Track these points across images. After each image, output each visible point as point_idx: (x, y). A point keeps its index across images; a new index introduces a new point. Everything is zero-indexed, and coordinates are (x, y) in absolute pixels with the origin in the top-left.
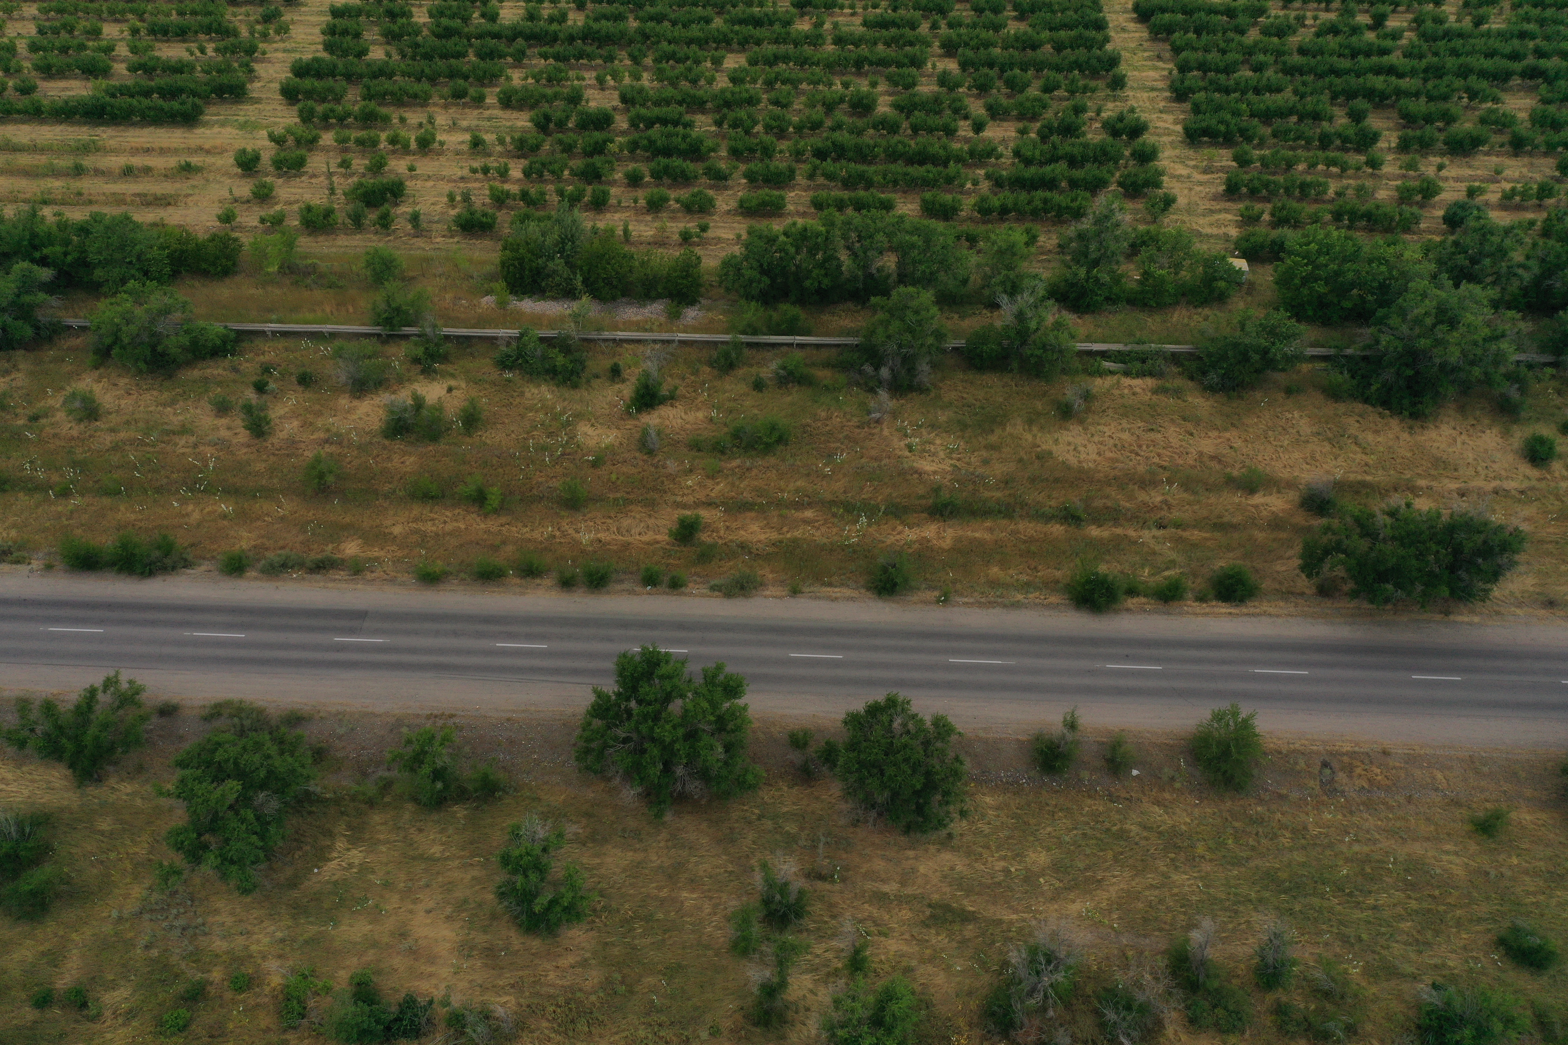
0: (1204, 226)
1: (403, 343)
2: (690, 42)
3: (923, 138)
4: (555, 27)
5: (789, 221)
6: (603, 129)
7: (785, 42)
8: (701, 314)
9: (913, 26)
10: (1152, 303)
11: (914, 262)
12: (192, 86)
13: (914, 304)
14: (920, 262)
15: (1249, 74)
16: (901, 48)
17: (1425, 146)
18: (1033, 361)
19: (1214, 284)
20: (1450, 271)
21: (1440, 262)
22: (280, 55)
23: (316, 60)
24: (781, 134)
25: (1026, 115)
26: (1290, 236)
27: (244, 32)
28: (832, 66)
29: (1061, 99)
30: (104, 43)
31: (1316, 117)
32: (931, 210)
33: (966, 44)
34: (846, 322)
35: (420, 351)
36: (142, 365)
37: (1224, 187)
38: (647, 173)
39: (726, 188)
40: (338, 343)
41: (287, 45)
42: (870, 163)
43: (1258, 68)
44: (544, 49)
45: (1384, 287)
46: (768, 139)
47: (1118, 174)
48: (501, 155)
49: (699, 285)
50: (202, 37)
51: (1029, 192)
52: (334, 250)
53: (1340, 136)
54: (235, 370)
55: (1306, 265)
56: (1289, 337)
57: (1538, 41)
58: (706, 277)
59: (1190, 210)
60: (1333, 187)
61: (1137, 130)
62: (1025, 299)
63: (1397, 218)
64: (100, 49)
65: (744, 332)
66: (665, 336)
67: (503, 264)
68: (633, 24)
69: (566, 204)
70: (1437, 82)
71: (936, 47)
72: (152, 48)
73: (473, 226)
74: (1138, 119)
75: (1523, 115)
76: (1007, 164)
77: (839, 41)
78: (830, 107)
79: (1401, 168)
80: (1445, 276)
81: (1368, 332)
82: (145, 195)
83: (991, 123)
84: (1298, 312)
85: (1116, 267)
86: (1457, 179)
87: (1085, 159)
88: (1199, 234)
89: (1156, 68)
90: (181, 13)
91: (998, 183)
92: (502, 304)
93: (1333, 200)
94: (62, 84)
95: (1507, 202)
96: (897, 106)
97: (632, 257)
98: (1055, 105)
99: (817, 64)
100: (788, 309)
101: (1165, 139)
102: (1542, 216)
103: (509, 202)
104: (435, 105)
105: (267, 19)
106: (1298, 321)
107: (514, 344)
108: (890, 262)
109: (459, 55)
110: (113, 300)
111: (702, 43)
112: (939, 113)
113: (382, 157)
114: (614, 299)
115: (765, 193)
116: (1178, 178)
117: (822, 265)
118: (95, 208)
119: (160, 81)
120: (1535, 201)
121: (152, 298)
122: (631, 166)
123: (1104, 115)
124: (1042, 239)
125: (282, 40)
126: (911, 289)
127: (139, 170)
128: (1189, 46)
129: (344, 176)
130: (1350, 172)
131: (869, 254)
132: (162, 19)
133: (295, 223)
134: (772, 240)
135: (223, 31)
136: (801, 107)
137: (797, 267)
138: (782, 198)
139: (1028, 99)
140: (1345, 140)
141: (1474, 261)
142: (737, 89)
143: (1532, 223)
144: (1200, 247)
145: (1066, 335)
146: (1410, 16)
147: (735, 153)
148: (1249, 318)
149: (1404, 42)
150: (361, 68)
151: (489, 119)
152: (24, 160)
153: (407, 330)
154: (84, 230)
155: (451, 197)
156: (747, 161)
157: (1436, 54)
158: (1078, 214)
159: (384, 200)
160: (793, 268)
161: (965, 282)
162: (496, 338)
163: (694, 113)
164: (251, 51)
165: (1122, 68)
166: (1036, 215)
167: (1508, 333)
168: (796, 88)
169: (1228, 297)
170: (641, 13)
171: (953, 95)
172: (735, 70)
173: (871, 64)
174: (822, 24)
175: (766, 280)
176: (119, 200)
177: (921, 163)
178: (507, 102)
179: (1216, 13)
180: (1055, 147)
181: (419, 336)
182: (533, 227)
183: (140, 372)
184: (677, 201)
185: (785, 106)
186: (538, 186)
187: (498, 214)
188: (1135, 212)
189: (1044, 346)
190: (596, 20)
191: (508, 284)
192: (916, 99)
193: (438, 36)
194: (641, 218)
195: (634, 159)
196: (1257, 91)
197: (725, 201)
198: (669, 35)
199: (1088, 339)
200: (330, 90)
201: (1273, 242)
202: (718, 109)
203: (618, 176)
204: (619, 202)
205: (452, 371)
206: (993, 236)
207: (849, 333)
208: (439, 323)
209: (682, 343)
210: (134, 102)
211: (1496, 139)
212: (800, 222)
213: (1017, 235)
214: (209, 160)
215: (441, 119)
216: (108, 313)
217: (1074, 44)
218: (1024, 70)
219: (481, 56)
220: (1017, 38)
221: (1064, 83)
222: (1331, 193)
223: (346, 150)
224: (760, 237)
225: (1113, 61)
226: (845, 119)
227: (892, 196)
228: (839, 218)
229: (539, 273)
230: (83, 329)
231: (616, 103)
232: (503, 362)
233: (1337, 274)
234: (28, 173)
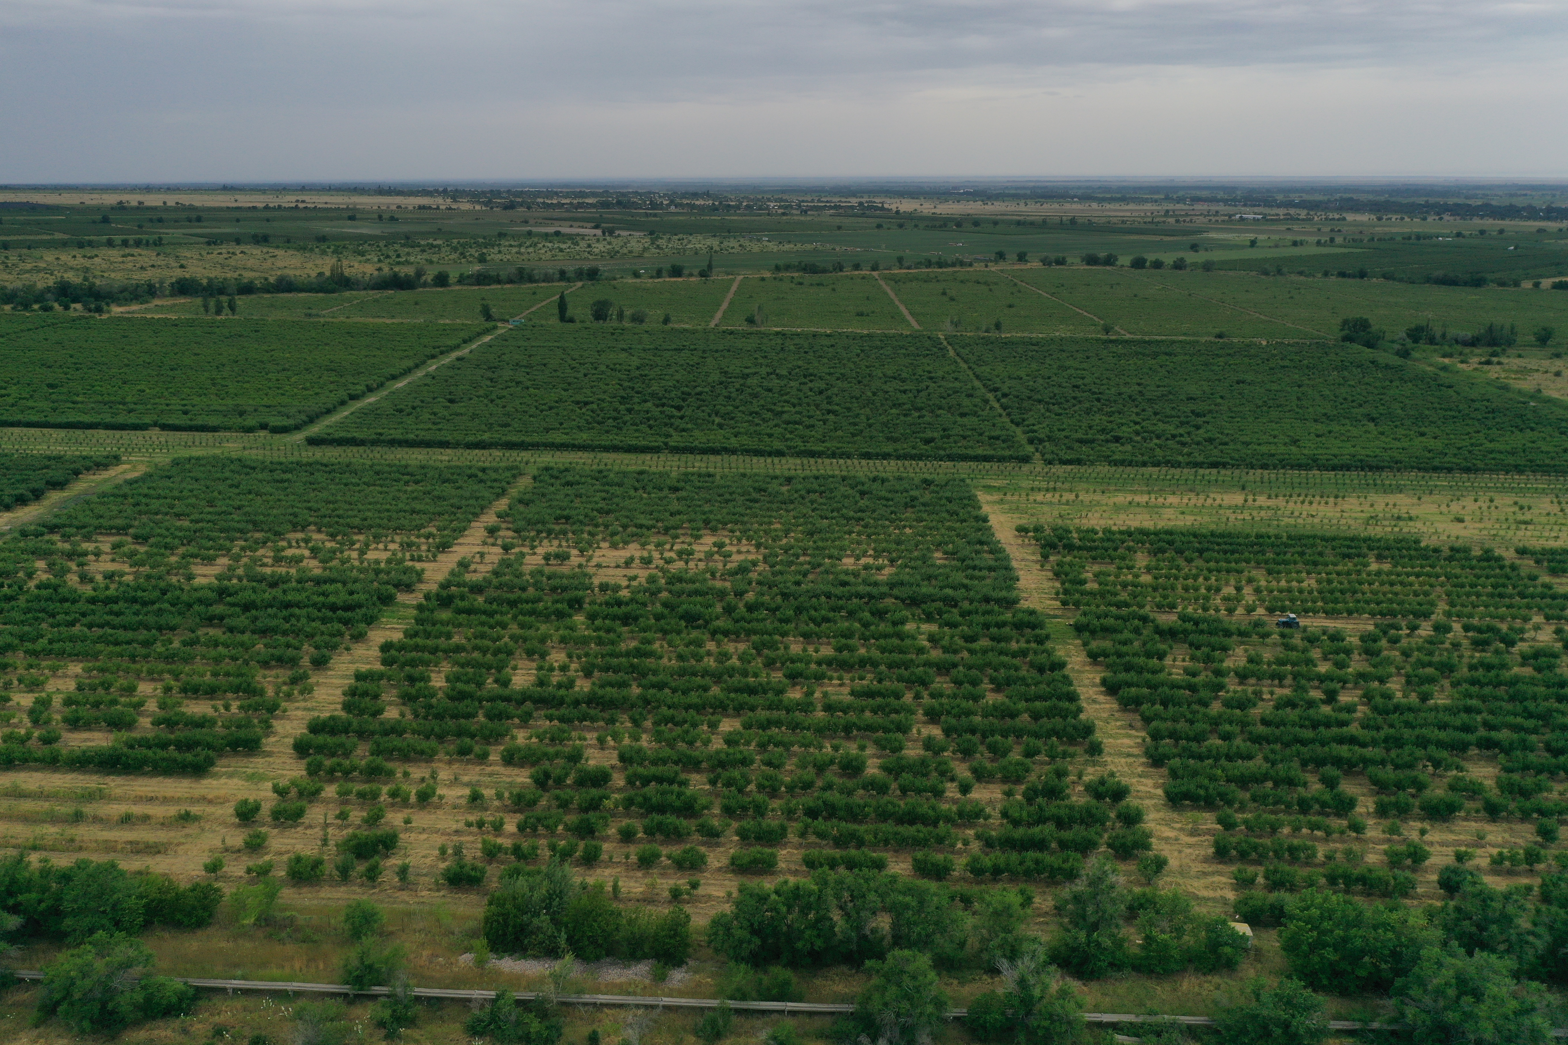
0: (1198, 887)
1: (370, 1004)
2: (688, 707)
3: (912, 799)
4: (562, 692)
5: (781, 879)
6: (600, 786)
7: (778, 709)
8: (687, 976)
9: (898, 696)
10: (1158, 969)
11: (909, 923)
12: (210, 739)
13: (911, 968)
14: (915, 924)
15: (1219, 742)
16: (888, 715)
17: (1403, 811)
18: (1040, 1033)
19: (1220, 950)
20: (1459, 938)
21: (1445, 927)
22: (299, 713)
23: (332, 718)
24: (774, 793)
25: (1011, 778)
26: (1290, 901)
27: (270, 692)
28: (821, 731)
29: (1042, 763)
30: (135, 700)
31: (1291, 782)
32: (924, 869)
33: (948, 713)
34: (840, 987)
35: (387, 1014)
36: (86, 1024)
37: (1212, 850)
38: (640, 829)
39: (718, 845)
40: (301, 1003)
41: (309, 704)
42: (861, 822)
43: (1226, 737)
44: (550, 711)
45: (1395, 955)
46: (760, 797)
47: (1106, 836)
48: (498, 809)
49: (687, 945)
50: (230, 695)
51: (1020, 852)
52: (315, 902)
53: (1317, 800)
54: (185, 1031)
55: (1311, 930)
56: (1308, 1008)
57: (1485, 715)
58: (694, 936)
59: (1183, 872)
60: (1321, 852)
61: (1119, 794)
62: (1025, 964)
63: (1392, 882)
64: (130, 705)
65: (732, 998)
66: (649, 1001)
67: (487, 920)
68: (635, 690)
69: (557, 858)
70: (1399, 751)
71: (920, 715)
72: (179, 704)
73: (461, 880)
74: (1119, 783)
75: (1489, 783)
76: (996, 826)
77: (829, 708)
78: (820, 768)
79: (1384, 832)
80: (1455, 943)
81: (1391, 1003)
82: (138, 843)
83: (977, 785)
84: (1313, 981)
85: (1116, 931)
86: (1442, 844)
87: (1072, 820)
88: (1197, 898)
89: (1129, 736)
90: (215, 674)
91: (989, 844)
92: (480, 963)
93: (1323, 864)
94: (85, 735)
95: (1497, 865)
96: (885, 768)
97: (620, 914)
98: (1037, 769)
99: (808, 729)
100: (779, 972)
101: (1147, 802)
102: (1536, 882)
103: (502, 856)
104: (440, 761)
105: (294, 681)
106: (1314, 991)
107: (488, 1007)
108: (883, 923)
109: (469, 716)
110: (76, 951)
111: (699, 708)
112: (925, 775)
113: (381, 810)
114: (598, 958)
115: (756, 850)
116: (1166, 840)
117: (814, 925)
118: (83, 856)
119: (180, 734)
120: (1525, 866)
121: (117, 950)
122: (625, 822)
123: (1086, 779)
124: (1037, 900)
125: (305, 700)
126: (907, 953)
127: (137, 818)
128: (1157, 716)
129: (340, 827)
130: (1335, 836)
131: (862, 914)
132: (196, 679)
133: (281, 873)
134: (763, 898)
135: (249, 690)
136: (793, 768)
137: (788, 926)
138: (774, 856)
139: (1010, 763)
140: (1324, 805)
141: (1481, 928)
142: (731, 751)
143: (1529, 889)
144: (1199, 910)
145: (1072, 1005)
146: (1360, 692)
147: (728, 811)
148: (1263, 987)
149: (1359, 715)
150: (374, 725)
151: (490, 775)
152: (27, 806)
153: (377, 989)
154: (66, 877)
155: (443, 851)
156: (740, 818)
157: (1392, 726)
158: (1071, 875)
159: (376, 852)
160: (785, 928)
161: (962, 945)
162: (469, 1000)
163: (689, 772)
164: (272, 708)
165: (1098, 736)
166: (1028, 875)
167: (1537, 1006)
168: (788, 750)
169: (1236, 963)
170: (644, 682)
171: (939, 759)
172: (730, 733)
173: (859, 729)
174: (812, 693)
175: (757, 941)
176: (109, 847)
177: (912, 823)
178: (510, 759)
179: (1179, 687)
180: (1041, 809)
181: (388, 996)
182: (521, 883)
183: (83, 1032)
184: (669, 857)
185: (777, 767)
186: (531, 841)
187: (488, 868)
188: (1128, 874)
189: (1051, 1015)
190: (602, 686)
191: (490, 941)
192: (904, 762)
193: (452, 698)
194: (631, 874)
195: (628, 815)
196: (1229, 758)
197: (716, 858)
198: (669, 701)
199: (1097, 1009)
200: (342, 745)
201: (1272, 907)
202: (712, 769)
203: (612, 831)
204: (611, 858)
205: (418, 1037)
206: (987, 897)
207: (843, 999)
208: (412, 982)
209: (668, 1008)
210: (150, 753)
211: (1469, 805)
212: (792, 880)
213: (1011, 895)
214: (210, 809)
215: (444, 774)
216: (66, 966)
217: (1050, 713)
218: (1005, 736)
219: (490, 717)
220: (995, 707)
221: (1043, 748)
222: (1320, 856)
223: (346, 802)
224: (751, 895)
225: (1088, 730)
226: (836, 780)
227: (884, 855)
228: (832, 876)
229: (522, 930)
230: (35, 982)
231: (615, 761)
232: (473, 1028)
233: (1345, 940)
234: (27, 819)
